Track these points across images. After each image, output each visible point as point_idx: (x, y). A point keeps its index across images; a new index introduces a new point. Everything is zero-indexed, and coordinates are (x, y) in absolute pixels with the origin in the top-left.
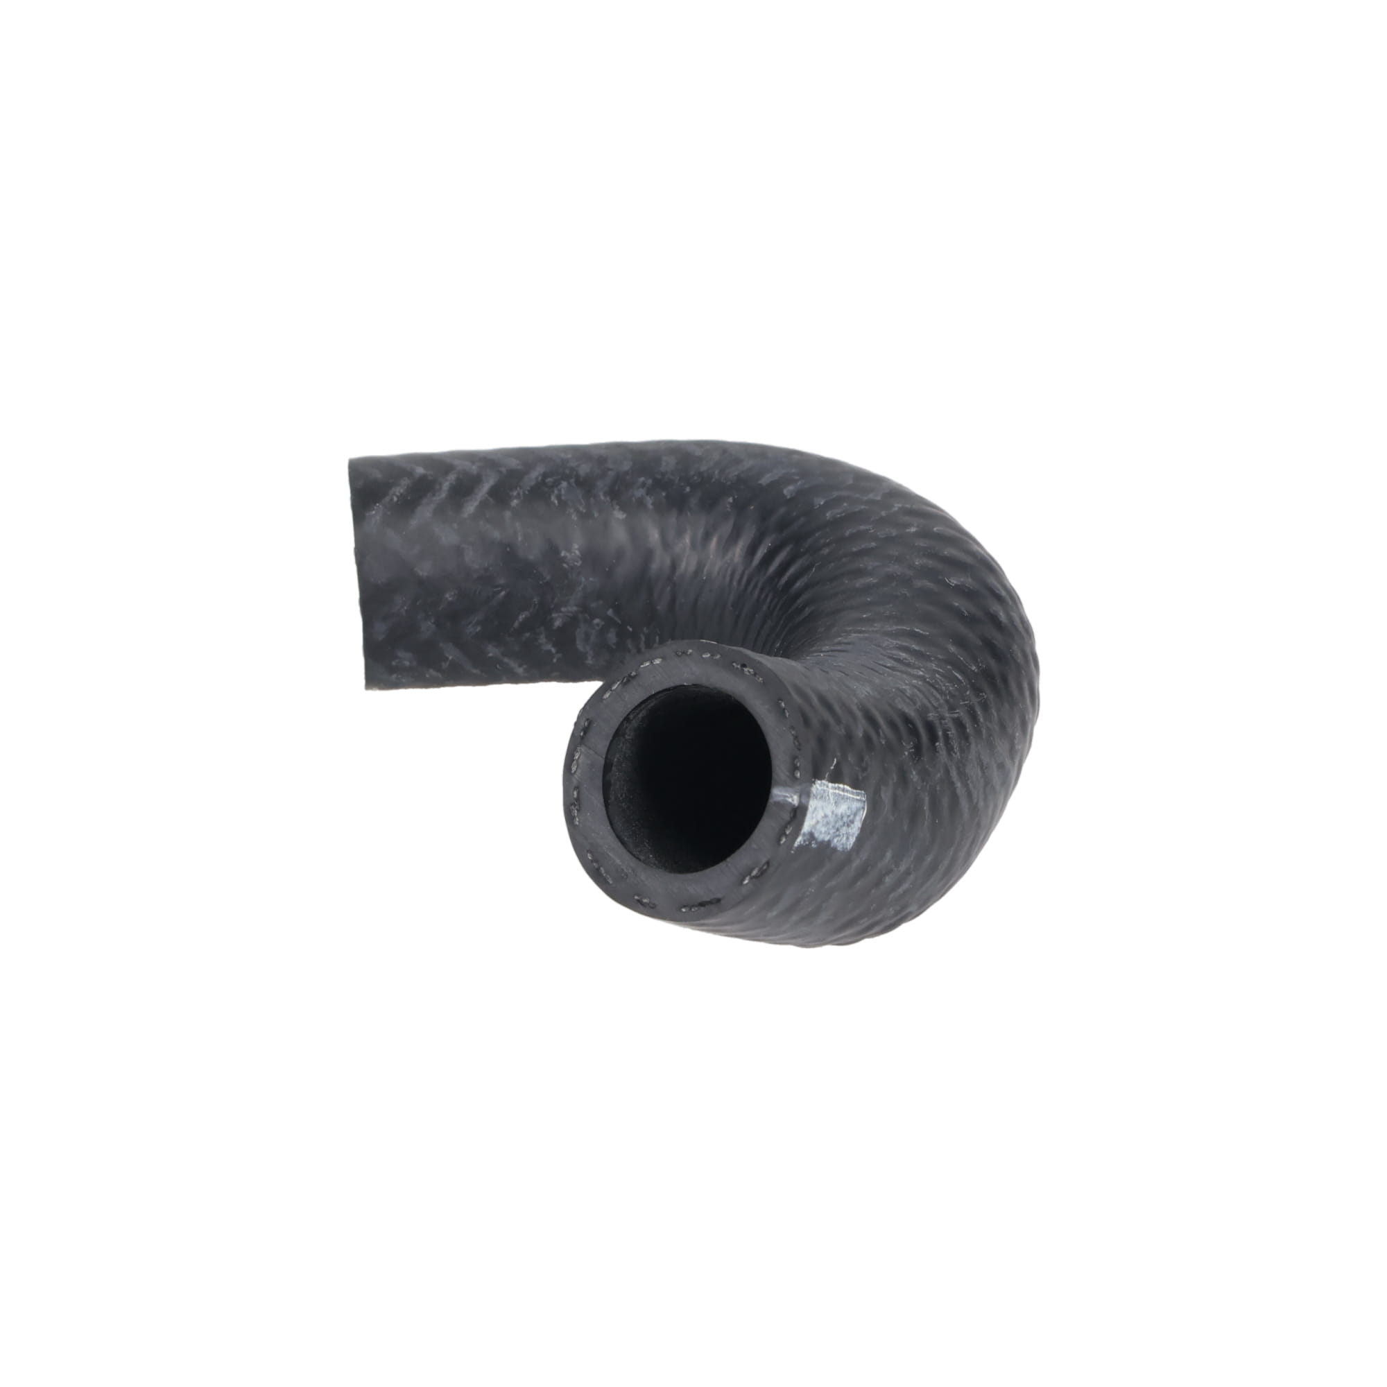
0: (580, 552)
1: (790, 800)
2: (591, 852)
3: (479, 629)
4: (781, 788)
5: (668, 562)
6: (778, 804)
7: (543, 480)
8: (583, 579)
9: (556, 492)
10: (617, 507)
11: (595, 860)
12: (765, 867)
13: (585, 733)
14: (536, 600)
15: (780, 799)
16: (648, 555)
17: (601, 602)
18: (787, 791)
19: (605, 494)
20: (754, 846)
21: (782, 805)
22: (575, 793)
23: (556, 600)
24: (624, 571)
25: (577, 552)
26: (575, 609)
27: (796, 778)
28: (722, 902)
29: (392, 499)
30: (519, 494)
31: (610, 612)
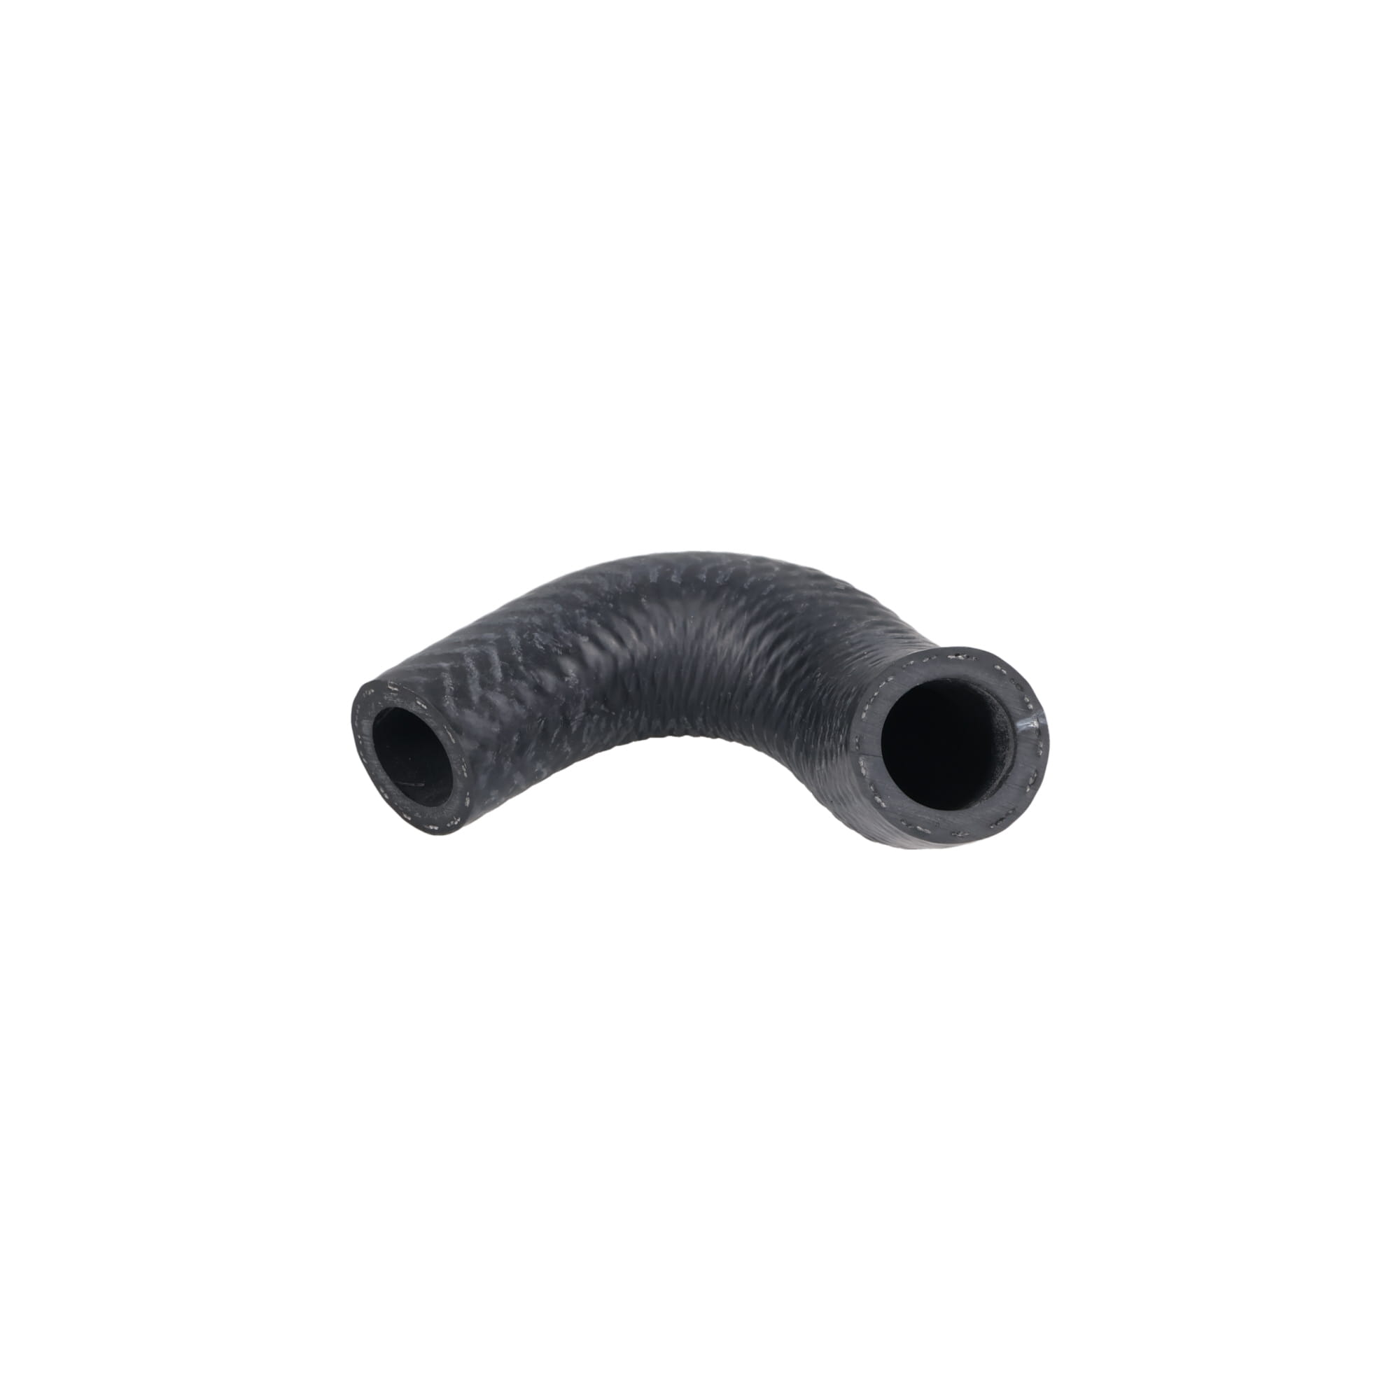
0: (576, 674)
1: (1032, 726)
2: (903, 821)
3: (534, 753)
4: (1022, 721)
5: (628, 657)
6: (1024, 732)
7: (522, 637)
8: (583, 691)
9: (537, 642)
10: (579, 635)
11: (908, 825)
12: (1035, 775)
13: (859, 747)
14: (561, 718)
15: (1024, 728)
16: (615, 659)
17: (596, 702)
18: (1027, 721)
19: (565, 629)
20: (1021, 765)
21: (1028, 731)
22: (872, 788)
23: (571, 713)
24: (604, 674)
25: (573, 675)
26: (583, 714)
27: (1031, 710)
28: (1017, 809)
29: (451, 689)
30: (517, 652)
31: (602, 707)
